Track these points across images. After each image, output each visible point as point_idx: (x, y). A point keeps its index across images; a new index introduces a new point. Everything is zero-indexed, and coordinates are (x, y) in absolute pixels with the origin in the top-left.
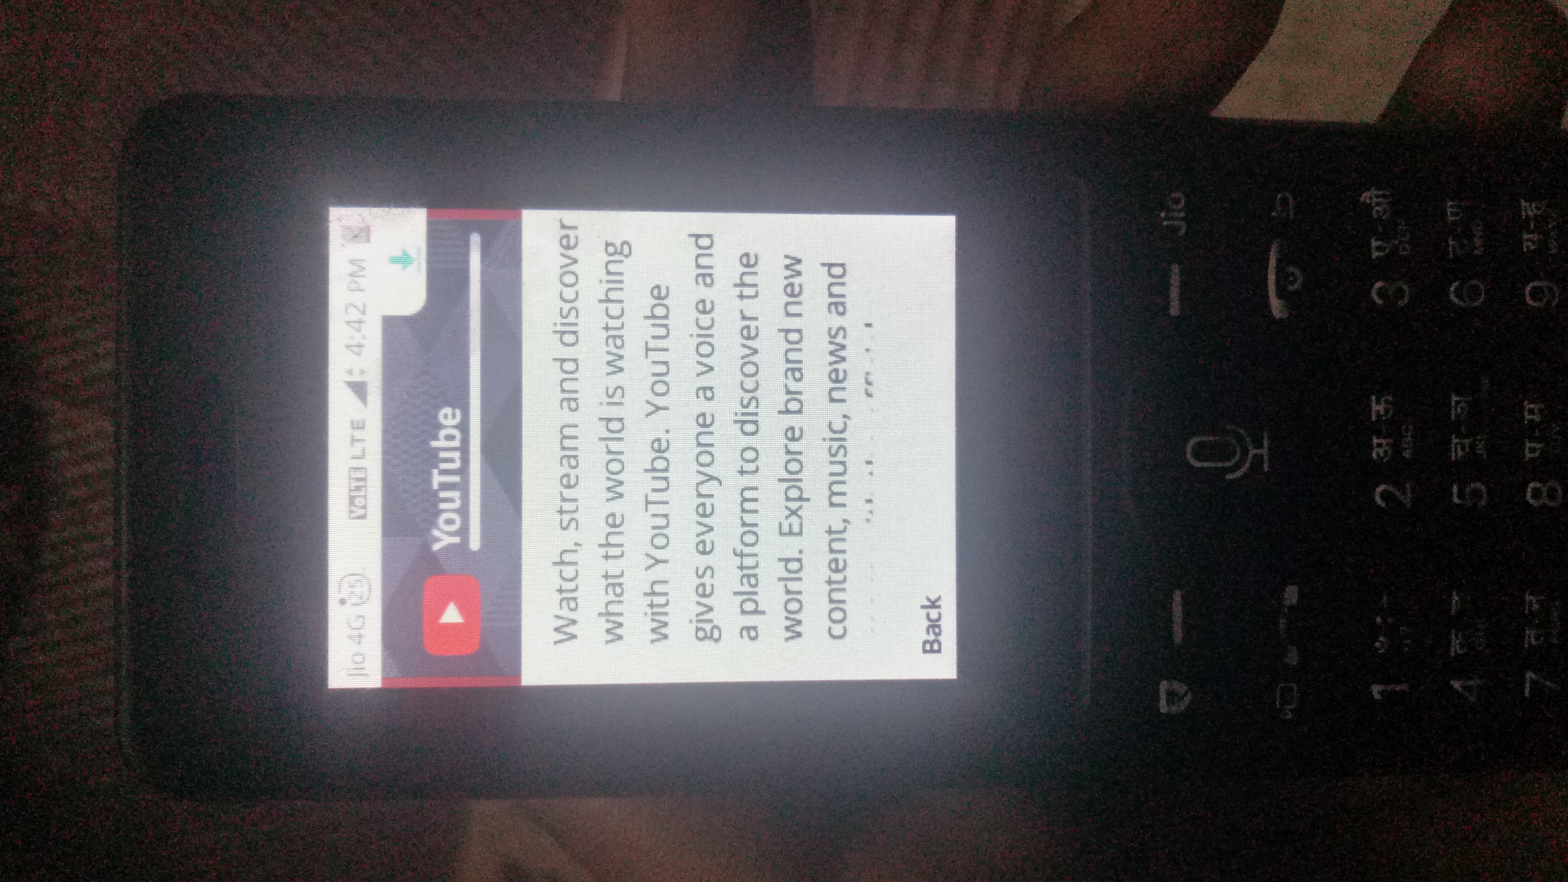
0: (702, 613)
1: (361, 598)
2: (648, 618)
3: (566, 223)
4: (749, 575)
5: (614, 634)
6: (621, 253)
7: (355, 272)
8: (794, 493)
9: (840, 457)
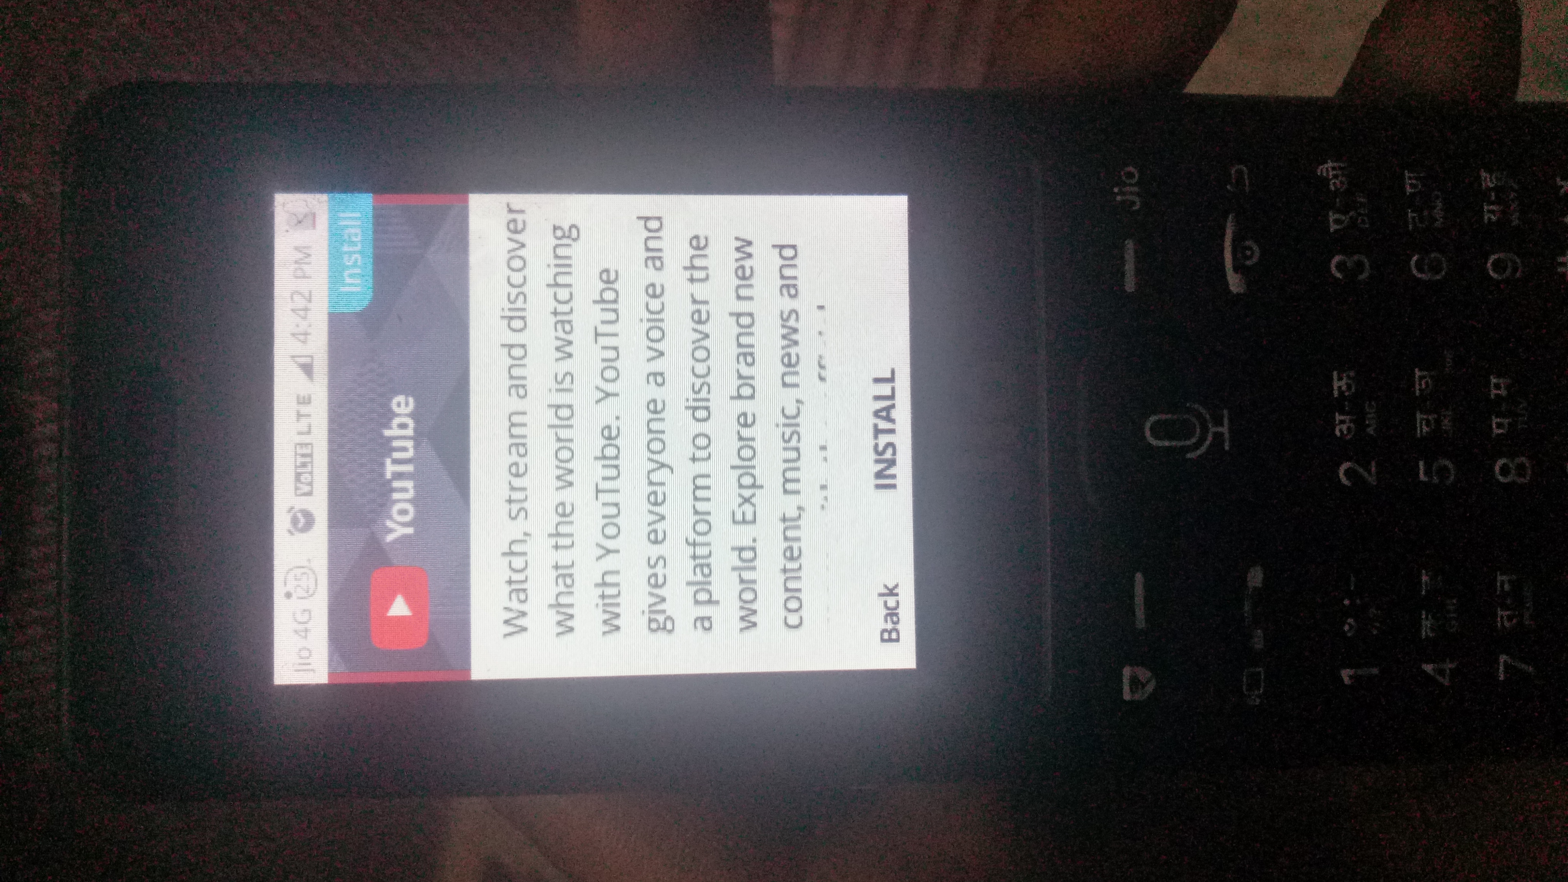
0: (655, 604)
1: (308, 592)
2: (601, 609)
3: (514, 207)
4: (702, 564)
5: (565, 627)
6: (569, 237)
7: (301, 259)
8: (747, 480)
9: (794, 443)
